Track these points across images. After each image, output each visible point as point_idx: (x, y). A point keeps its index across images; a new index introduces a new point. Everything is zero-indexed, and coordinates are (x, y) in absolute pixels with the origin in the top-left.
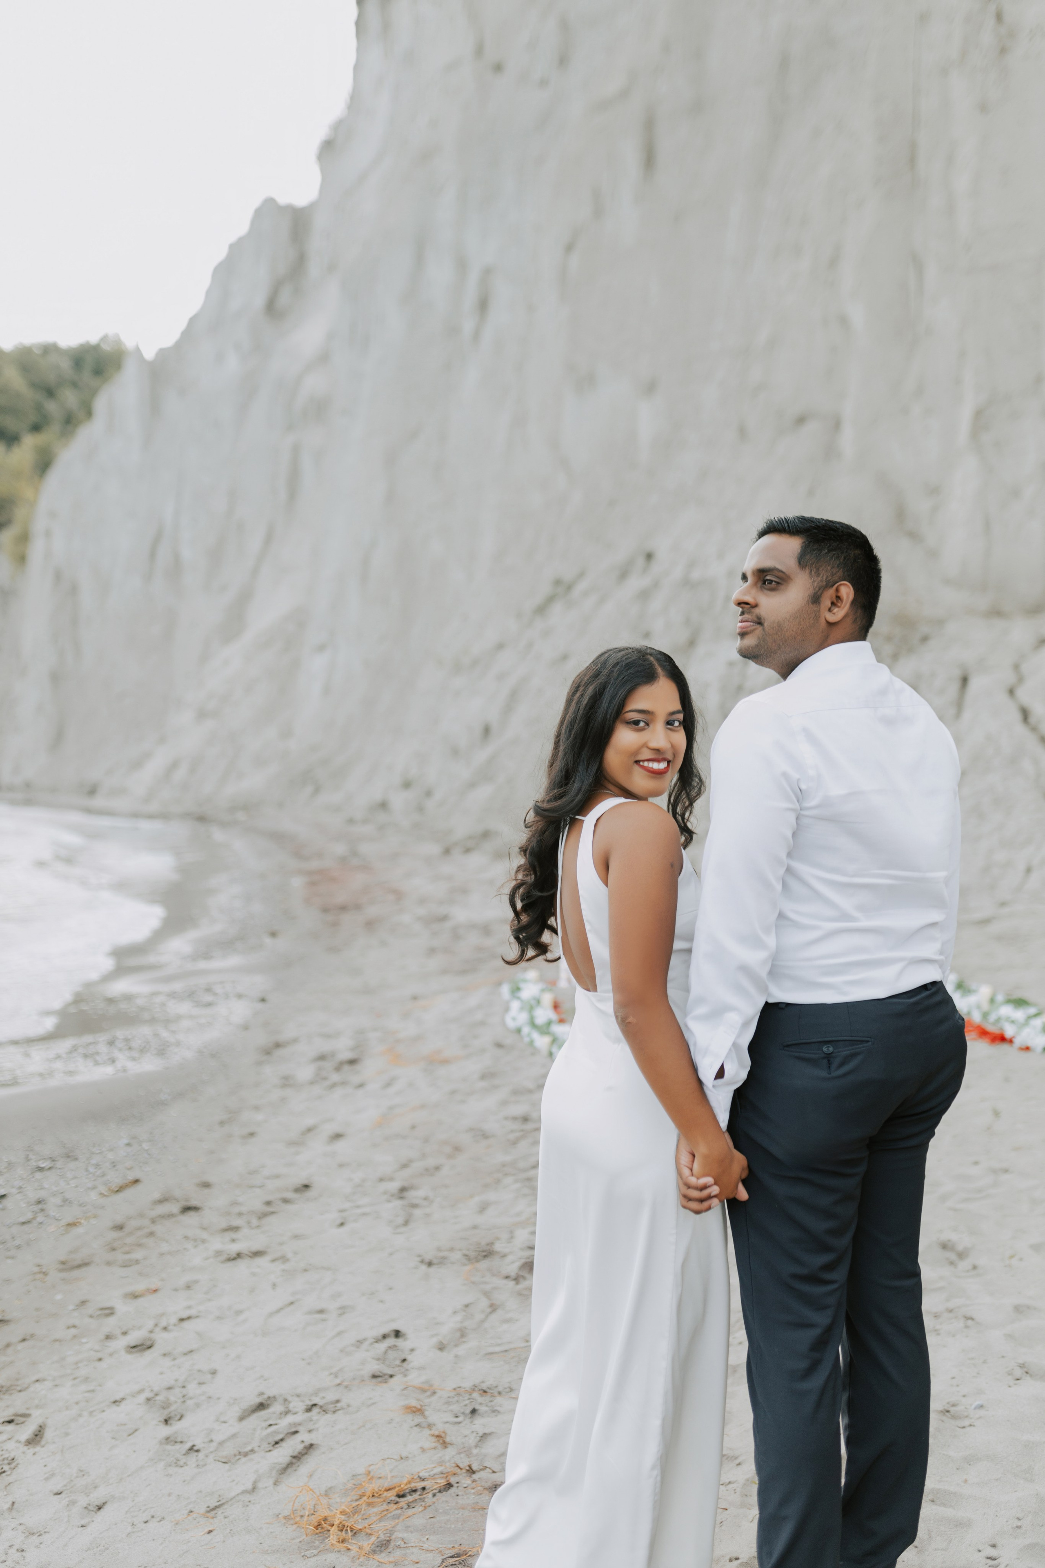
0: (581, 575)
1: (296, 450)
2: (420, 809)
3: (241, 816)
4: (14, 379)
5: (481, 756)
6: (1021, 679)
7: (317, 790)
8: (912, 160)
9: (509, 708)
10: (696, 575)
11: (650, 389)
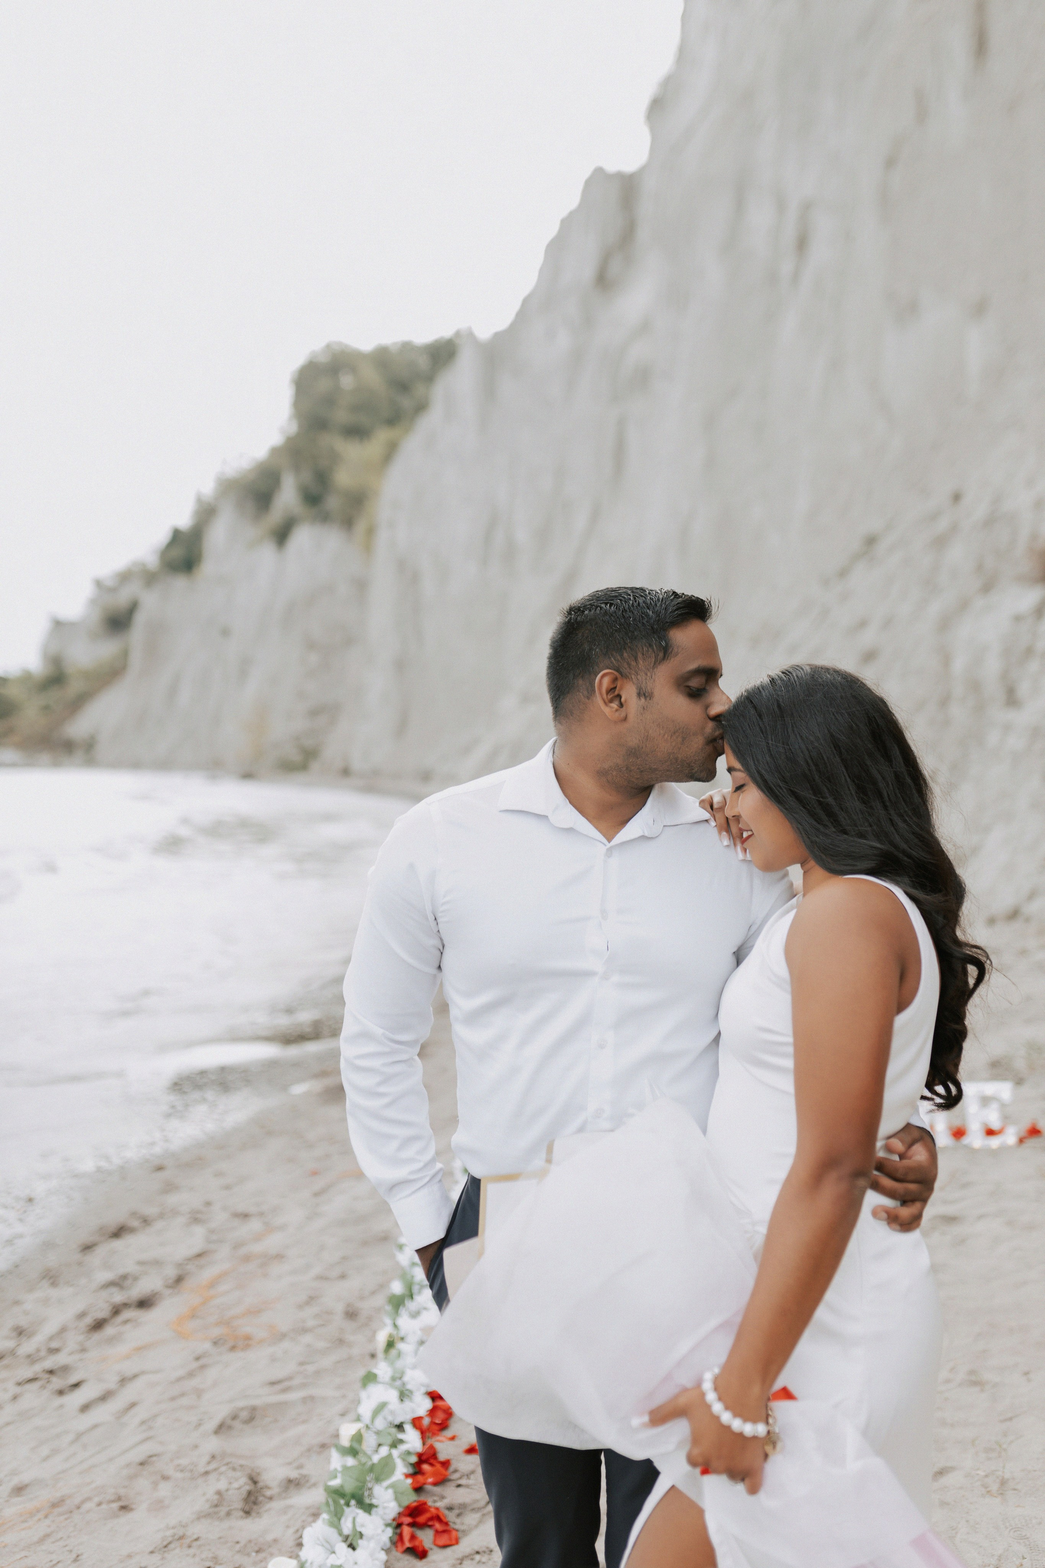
0: (888, 527)
1: (622, 422)
4: (371, 375)
10: (1001, 509)
11: (980, 309)
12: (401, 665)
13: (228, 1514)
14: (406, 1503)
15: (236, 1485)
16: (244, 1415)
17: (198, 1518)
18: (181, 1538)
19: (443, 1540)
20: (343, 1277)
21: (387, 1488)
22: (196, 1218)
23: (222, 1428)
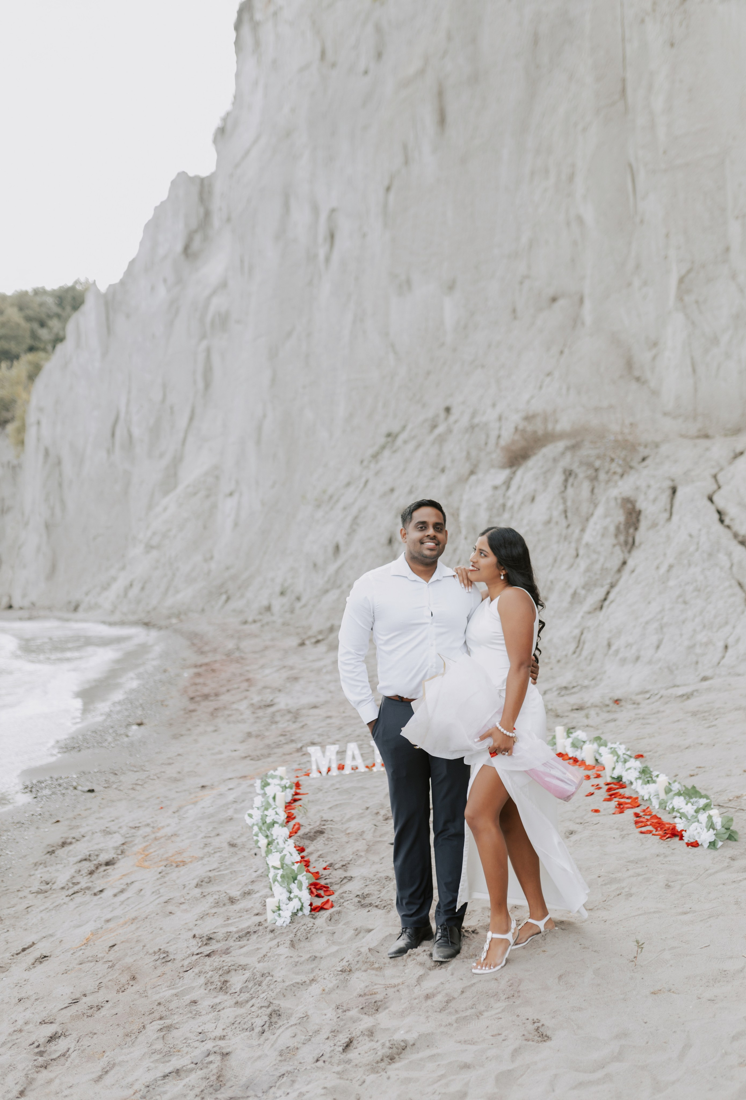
0: (404, 428)
1: (208, 351)
2: (292, 611)
3: (174, 621)
4: (13, 315)
5: (332, 568)
6: (719, 487)
7: (228, 599)
8: (624, 91)
9: (352, 532)
10: (476, 421)
11: (451, 287)
12: (47, 526)
13: (224, 905)
14: (311, 882)
15: (222, 896)
16: (206, 880)
17: (211, 908)
18: (207, 914)
19: (328, 893)
20: (218, 835)
21: (303, 876)
22: (107, 832)
23: (197, 886)
